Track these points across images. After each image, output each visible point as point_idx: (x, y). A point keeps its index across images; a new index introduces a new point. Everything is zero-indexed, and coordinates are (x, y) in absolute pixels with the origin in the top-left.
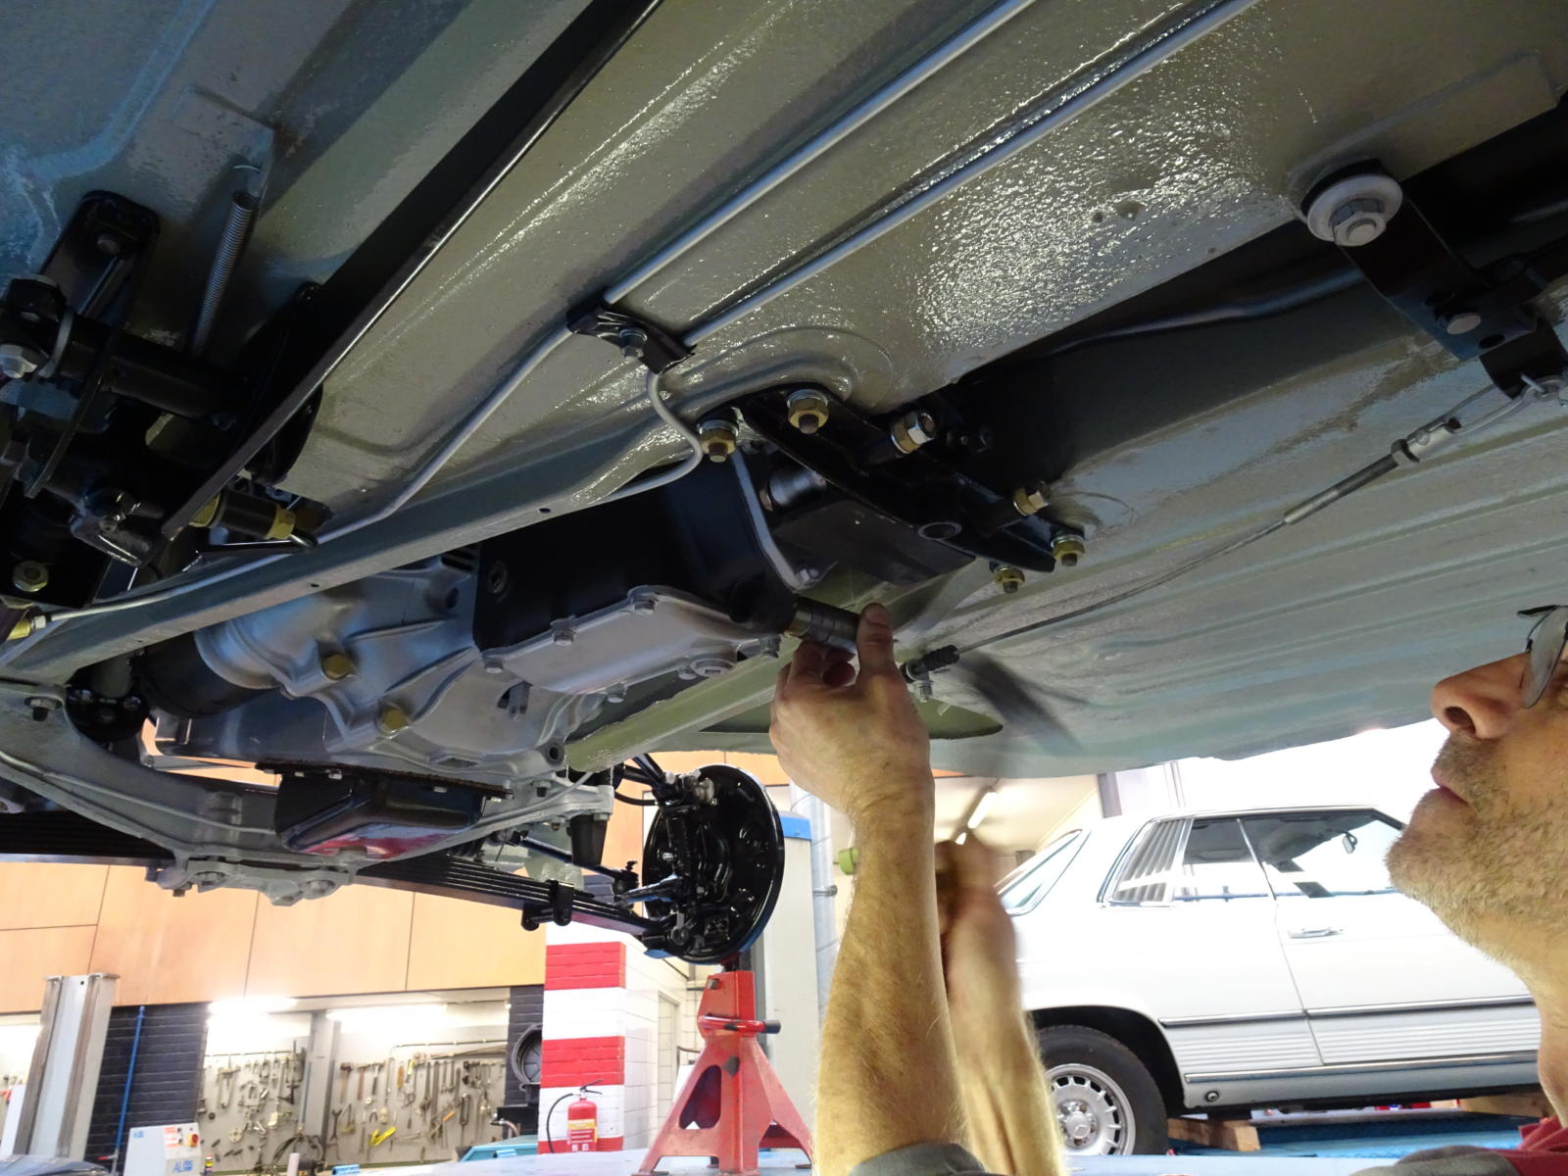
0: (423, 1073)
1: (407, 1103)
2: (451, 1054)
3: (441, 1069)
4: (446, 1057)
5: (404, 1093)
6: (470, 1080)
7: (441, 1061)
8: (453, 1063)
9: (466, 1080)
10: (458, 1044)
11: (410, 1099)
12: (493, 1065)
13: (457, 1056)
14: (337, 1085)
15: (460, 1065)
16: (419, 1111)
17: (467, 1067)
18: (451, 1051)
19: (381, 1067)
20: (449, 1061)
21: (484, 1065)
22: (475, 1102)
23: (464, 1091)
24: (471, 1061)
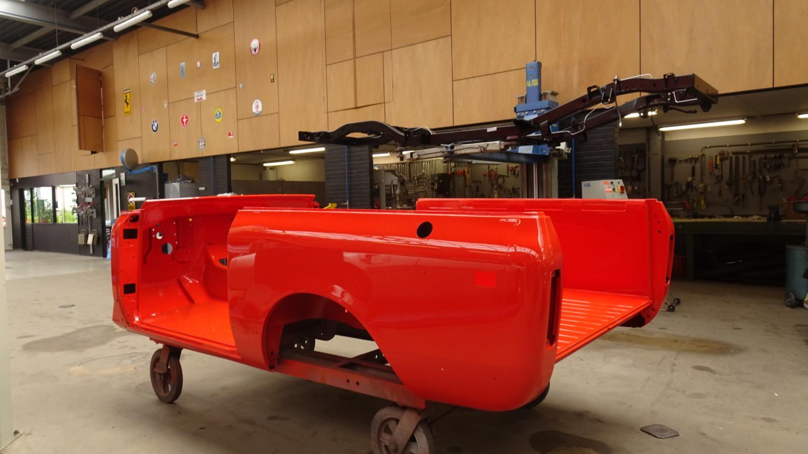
0: (727, 162)
1: (717, 181)
3: (741, 161)
4: (745, 153)
5: (715, 175)
7: (741, 156)
10: (751, 145)
11: (719, 179)
14: (668, 171)
15: (755, 158)
16: (726, 187)
19: (696, 160)
20: (747, 155)
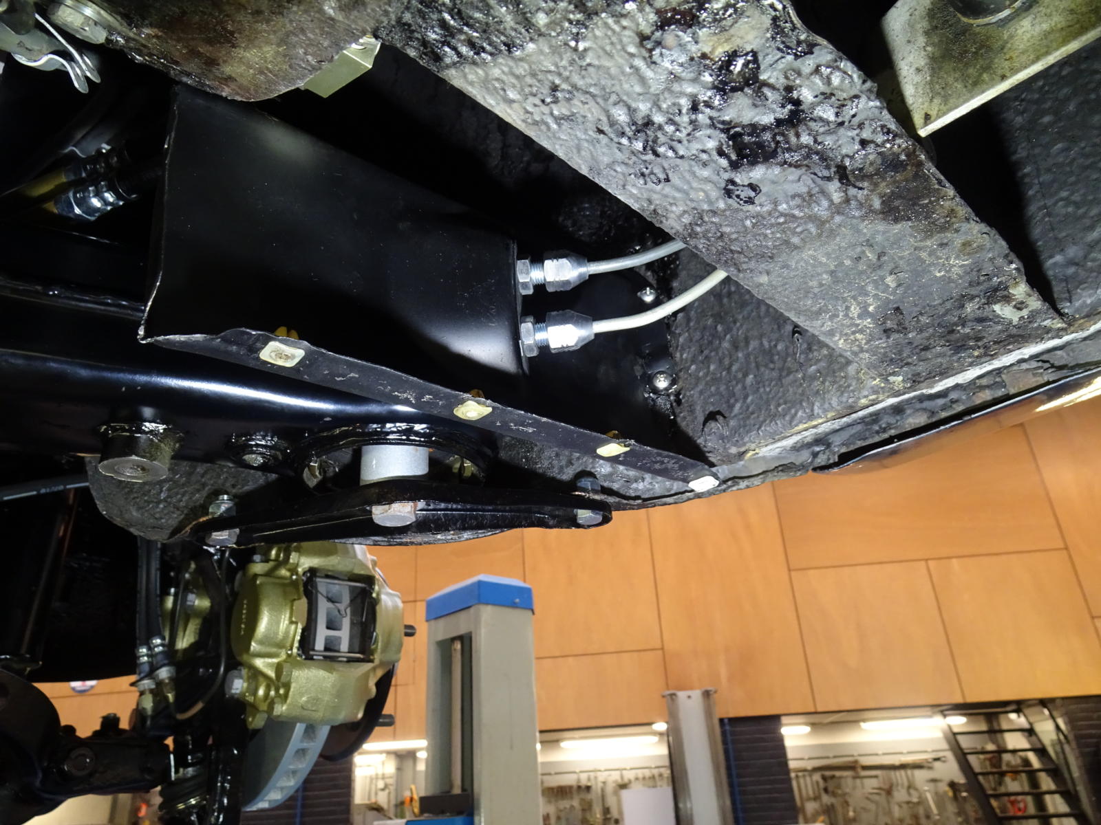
2: (809, 768)
3: (802, 781)
4: (805, 770)
6: (830, 789)
7: (800, 774)
8: (811, 776)
9: (826, 790)
12: (846, 777)
13: (816, 770)
15: (817, 777)
17: (824, 778)
18: (809, 765)
20: (806, 773)
21: (840, 778)
22: (839, 809)
23: (826, 799)
24: (828, 773)
